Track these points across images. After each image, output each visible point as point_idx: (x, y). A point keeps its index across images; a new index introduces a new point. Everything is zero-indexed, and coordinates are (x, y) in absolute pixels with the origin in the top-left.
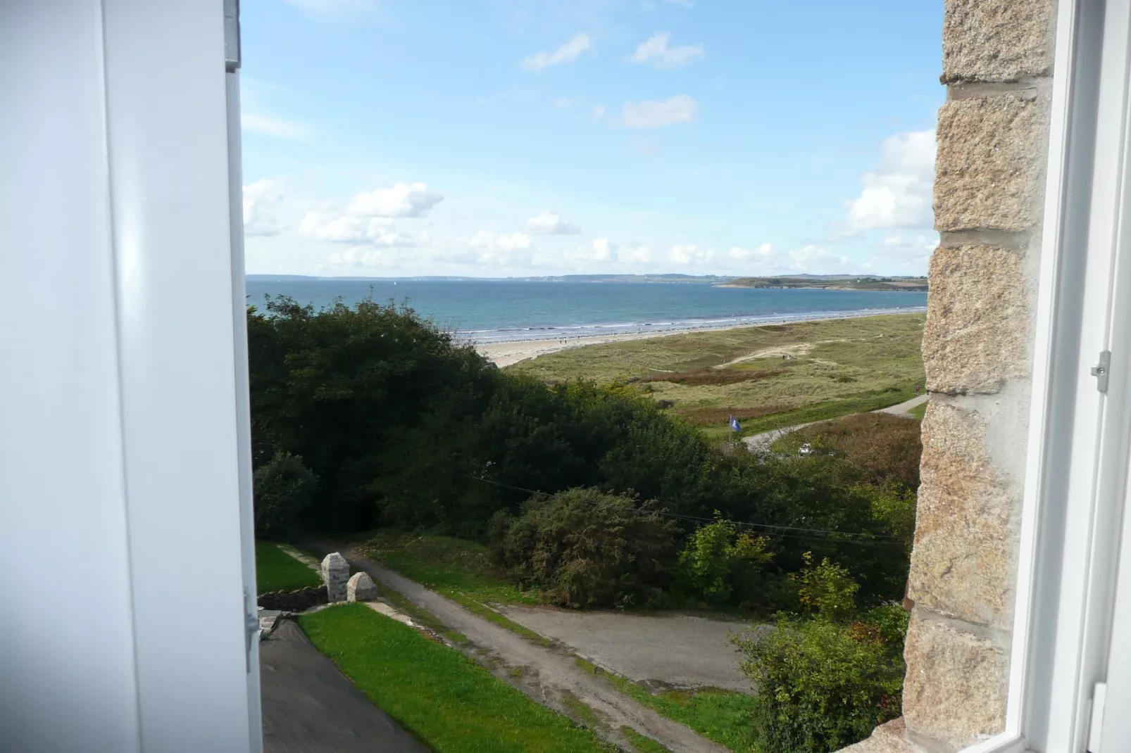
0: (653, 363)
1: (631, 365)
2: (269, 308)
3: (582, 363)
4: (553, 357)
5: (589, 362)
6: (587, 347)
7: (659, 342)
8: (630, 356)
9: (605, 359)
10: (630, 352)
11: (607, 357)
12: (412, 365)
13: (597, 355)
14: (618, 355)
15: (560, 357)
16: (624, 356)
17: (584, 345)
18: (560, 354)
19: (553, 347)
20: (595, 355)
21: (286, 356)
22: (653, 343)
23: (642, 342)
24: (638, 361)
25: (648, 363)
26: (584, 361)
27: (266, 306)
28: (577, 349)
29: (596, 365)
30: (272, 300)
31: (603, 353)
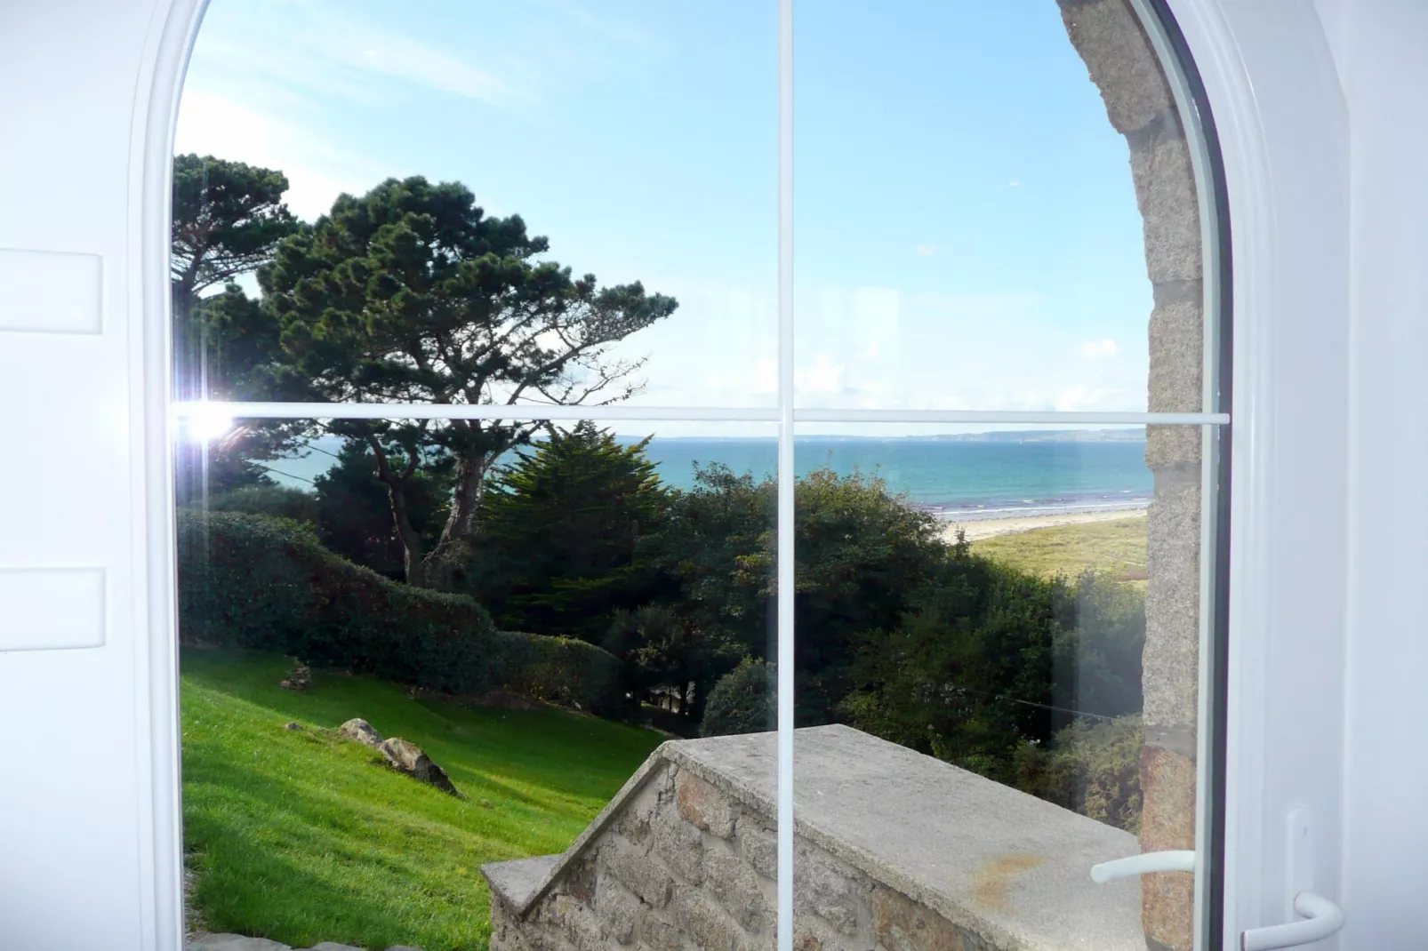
0: (1129, 553)
1: (1098, 557)
2: (697, 478)
3: (1027, 554)
4: (987, 545)
5: (1037, 552)
6: (1031, 531)
7: (1134, 524)
8: (1095, 544)
9: (1060, 548)
10: (1094, 538)
11: (1062, 545)
12: (889, 551)
13: (1048, 543)
14: (1078, 543)
15: (996, 545)
16: (1087, 543)
17: (1025, 529)
18: (993, 541)
19: (982, 531)
20: (1044, 542)
21: (727, 539)
22: (1125, 526)
23: (1109, 524)
24: (1108, 551)
25: (1121, 554)
26: (1030, 551)
27: (695, 477)
28: (1018, 534)
29: (1046, 556)
30: (702, 468)
31: (1056, 539)
